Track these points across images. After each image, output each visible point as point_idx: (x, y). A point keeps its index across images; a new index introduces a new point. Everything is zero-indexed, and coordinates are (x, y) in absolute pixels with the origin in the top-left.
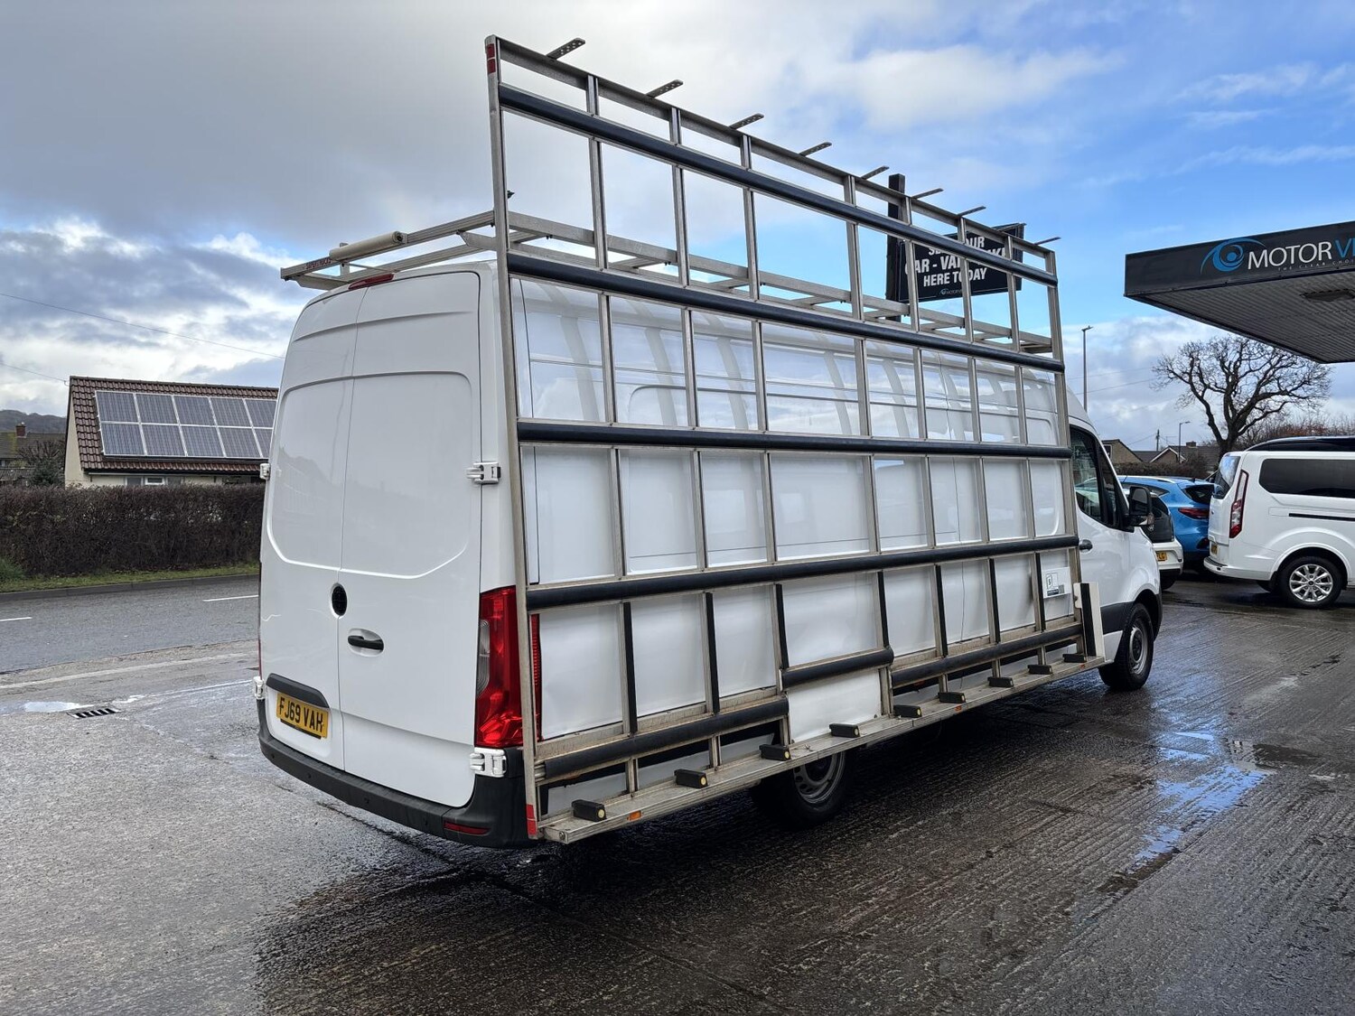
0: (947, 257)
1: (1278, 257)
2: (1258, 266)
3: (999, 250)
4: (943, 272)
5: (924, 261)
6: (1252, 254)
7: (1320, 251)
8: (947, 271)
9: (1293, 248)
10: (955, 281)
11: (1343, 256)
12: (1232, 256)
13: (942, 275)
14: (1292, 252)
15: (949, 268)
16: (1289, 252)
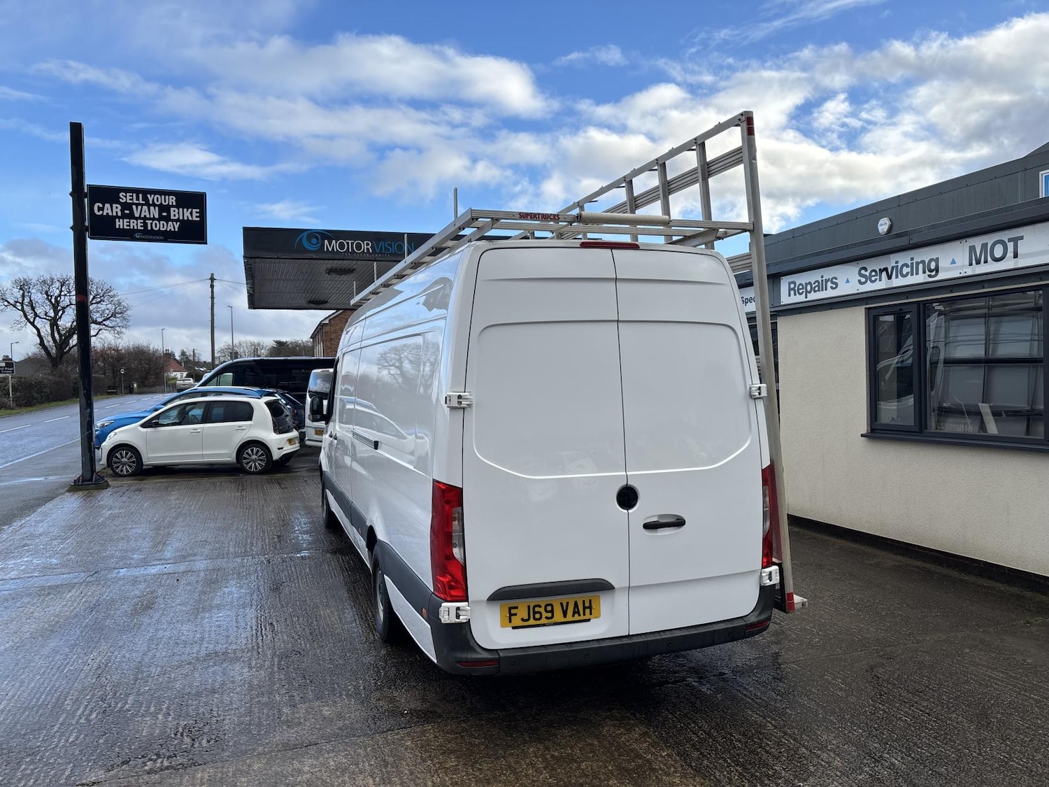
0: (140, 207)
1: (342, 246)
2: (330, 250)
3: (190, 210)
4: (137, 219)
5: (114, 206)
6: (326, 241)
7: (365, 247)
8: (140, 218)
9: (350, 242)
10: (149, 228)
11: (378, 251)
12: (314, 241)
13: (135, 221)
14: (350, 244)
15: (142, 216)
16: (348, 243)
